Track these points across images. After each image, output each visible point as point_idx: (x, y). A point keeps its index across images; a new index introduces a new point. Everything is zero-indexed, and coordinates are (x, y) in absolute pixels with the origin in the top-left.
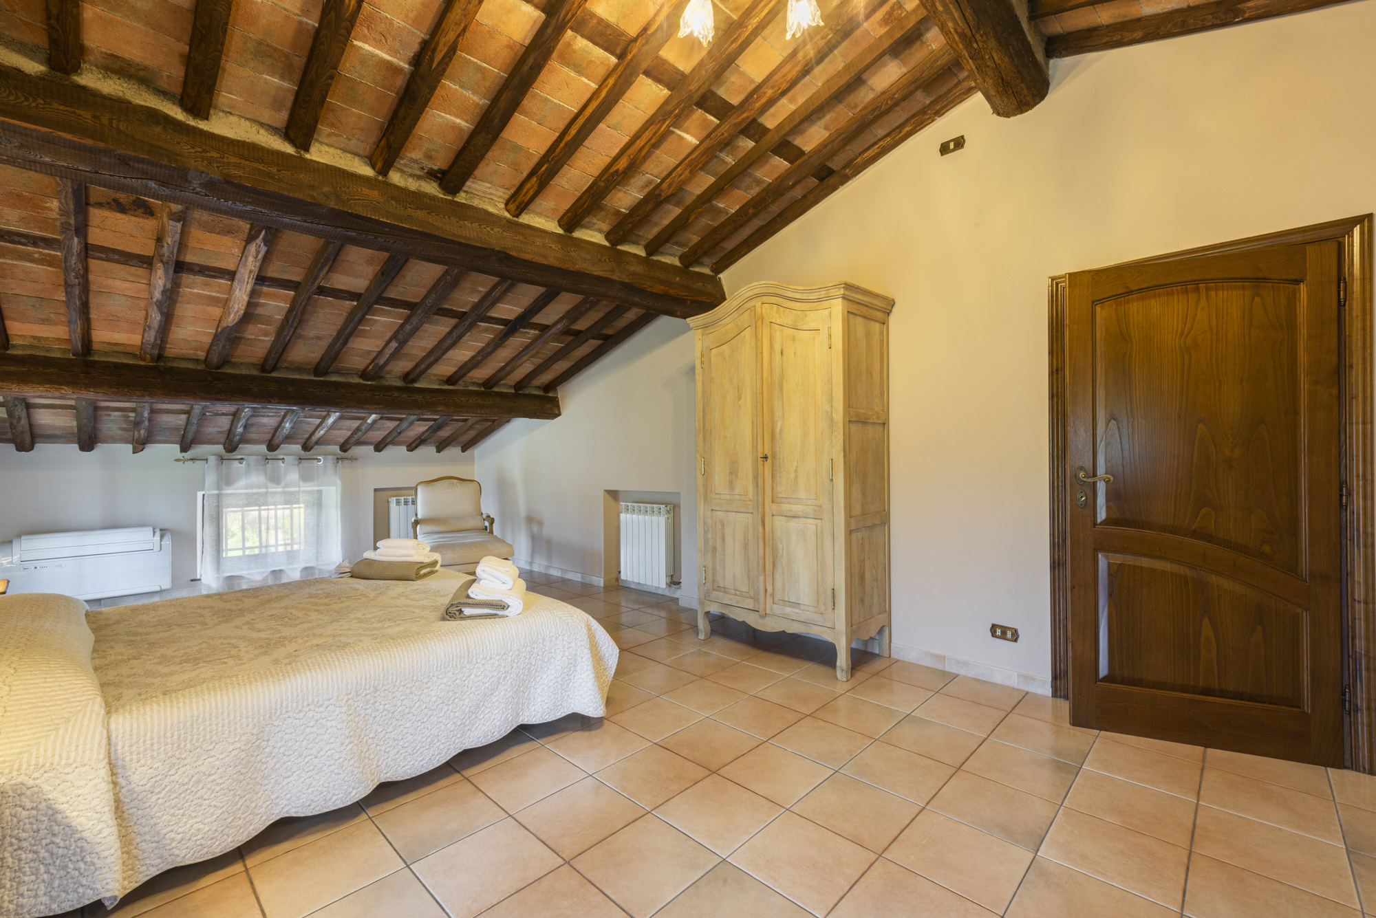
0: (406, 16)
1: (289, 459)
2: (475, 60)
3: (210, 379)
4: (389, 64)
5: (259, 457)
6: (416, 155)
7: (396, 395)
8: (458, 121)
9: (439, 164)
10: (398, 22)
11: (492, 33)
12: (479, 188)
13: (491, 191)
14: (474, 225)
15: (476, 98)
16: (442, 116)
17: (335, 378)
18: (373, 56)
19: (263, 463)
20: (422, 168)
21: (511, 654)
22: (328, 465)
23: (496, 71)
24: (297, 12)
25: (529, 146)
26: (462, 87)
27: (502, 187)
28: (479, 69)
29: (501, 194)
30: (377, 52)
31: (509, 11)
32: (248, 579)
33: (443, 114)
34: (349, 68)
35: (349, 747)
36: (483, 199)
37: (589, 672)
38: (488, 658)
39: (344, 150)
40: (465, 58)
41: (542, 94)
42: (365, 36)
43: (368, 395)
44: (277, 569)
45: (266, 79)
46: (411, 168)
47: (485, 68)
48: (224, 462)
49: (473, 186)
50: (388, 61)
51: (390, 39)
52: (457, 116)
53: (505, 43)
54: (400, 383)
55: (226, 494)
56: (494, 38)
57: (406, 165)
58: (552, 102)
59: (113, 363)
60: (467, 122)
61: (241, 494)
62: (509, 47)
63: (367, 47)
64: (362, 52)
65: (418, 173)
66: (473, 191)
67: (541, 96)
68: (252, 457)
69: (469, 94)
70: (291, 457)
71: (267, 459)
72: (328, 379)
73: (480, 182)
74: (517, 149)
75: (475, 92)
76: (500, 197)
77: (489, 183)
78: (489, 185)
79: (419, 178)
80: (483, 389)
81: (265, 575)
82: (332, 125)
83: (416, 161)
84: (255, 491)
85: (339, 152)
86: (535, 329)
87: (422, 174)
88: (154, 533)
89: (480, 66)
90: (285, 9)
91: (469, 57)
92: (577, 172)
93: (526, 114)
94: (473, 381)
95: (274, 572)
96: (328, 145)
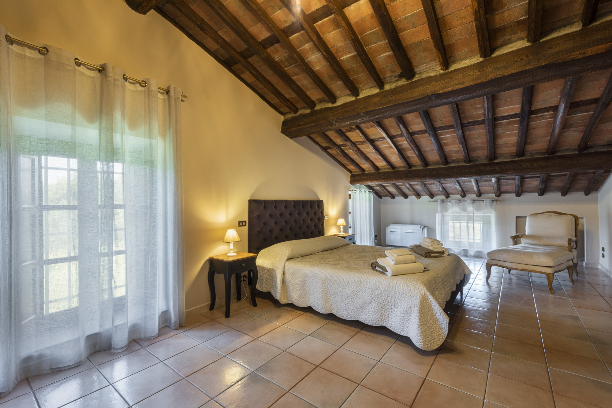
0: (342, 41)
1: (468, 201)
2: (369, 32)
3: (407, 173)
4: (352, 56)
5: (456, 200)
6: (388, 74)
7: (483, 168)
8: (387, 54)
9: (399, 72)
10: (342, 44)
11: (363, 20)
12: (423, 68)
13: (429, 66)
14: (419, 88)
15: (384, 42)
16: (381, 57)
17: (453, 165)
18: (348, 58)
19: (458, 202)
20: (395, 77)
21: (377, 291)
22: (488, 203)
23: (377, 28)
24: (326, 64)
25: (422, 39)
26: (375, 43)
27: (431, 61)
28: (373, 33)
29: (434, 64)
30: (347, 56)
31: (359, 9)
32: (453, 251)
33: (380, 56)
34: (347, 66)
35: (322, 295)
36: (428, 72)
37: (416, 320)
38: (368, 288)
39: (370, 88)
40: (366, 35)
41: (401, 18)
42: (341, 55)
43: (467, 171)
44: (466, 249)
45: (338, 84)
46: (392, 79)
47: (374, 31)
48: (444, 202)
49: (419, 69)
50: (351, 56)
51: (346, 50)
52: (385, 53)
53: (370, 18)
54: (485, 162)
55: (446, 215)
56: (365, 21)
57: (390, 80)
58: (409, 16)
59: (384, 172)
60: (390, 51)
61: (450, 215)
62: (372, 18)
63: (344, 57)
64: (345, 59)
65: (396, 79)
66: (422, 71)
67: (402, 19)
68: (454, 200)
69: (379, 43)
70: (469, 200)
71: (460, 201)
72: (450, 165)
73: (420, 66)
74: (419, 44)
75: (381, 41)
76: (436, 65)
77: (424, 64)
78: (426, 65)
79: (397, 81)
80: (547, 156)
81: (460, 250)
82: (361, 84)
83: (391, 76)
84: (455, 214)
85: (369, 89)
86: (548, 111)
87: (397, 79)
88: (421, 227)
89: (372, 32)
90: (324, 65)
91: (367, 33)
92: (459, 28)
93: (405, 29)
94: (538, 151)
95: (464, 250)
96: (365, 89)
